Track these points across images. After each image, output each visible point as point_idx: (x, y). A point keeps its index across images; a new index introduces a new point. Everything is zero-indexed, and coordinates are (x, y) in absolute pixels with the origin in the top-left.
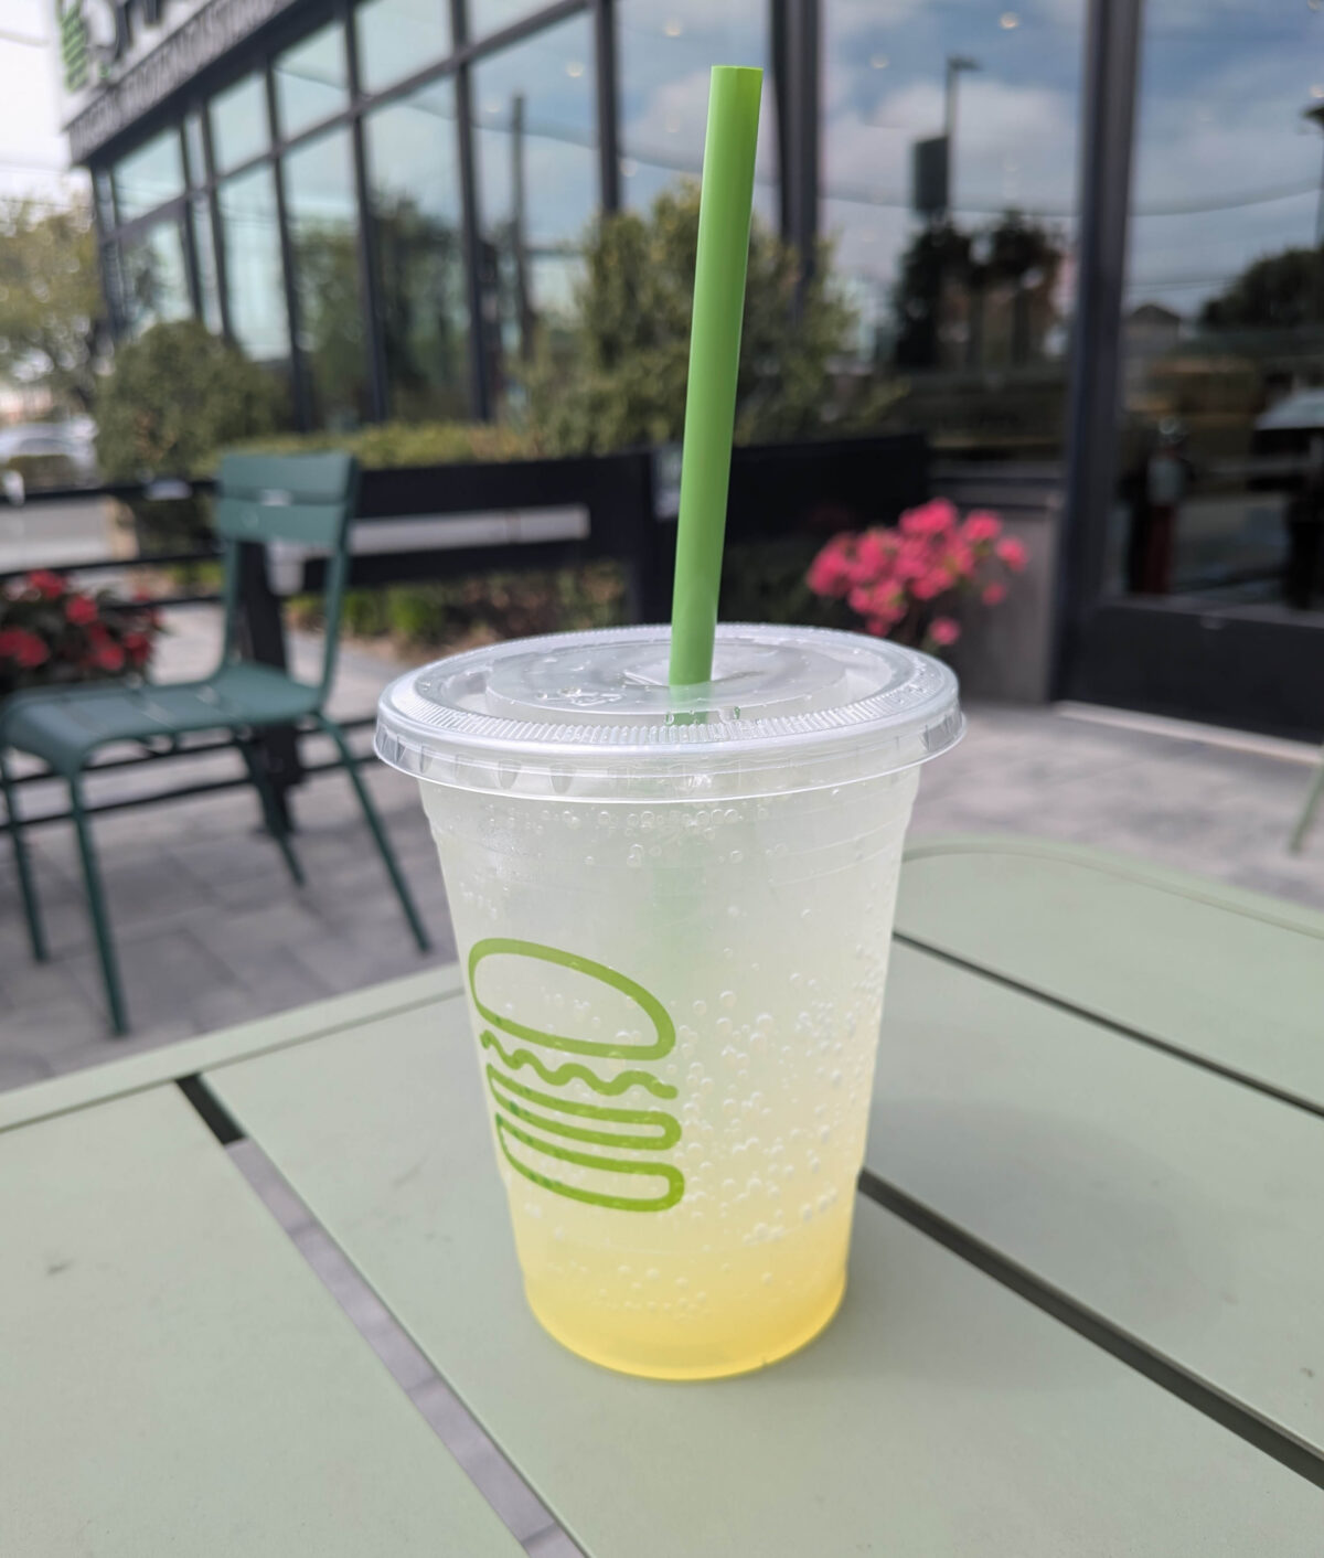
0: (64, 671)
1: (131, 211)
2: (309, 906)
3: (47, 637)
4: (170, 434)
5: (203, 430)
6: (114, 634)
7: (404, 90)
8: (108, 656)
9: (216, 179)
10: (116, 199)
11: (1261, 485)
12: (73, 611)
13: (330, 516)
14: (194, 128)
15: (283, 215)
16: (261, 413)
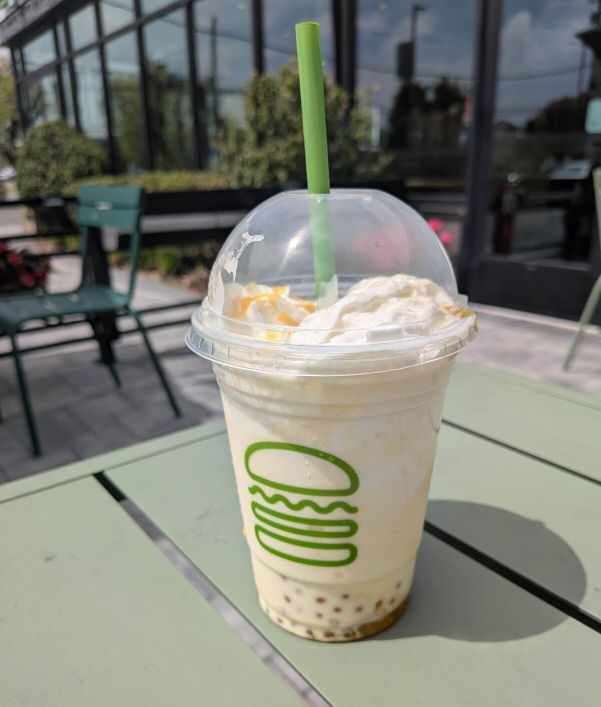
0: (7, 287)
1: (31, 68)
2: (124, 396)
4: (51, 175)
5: (67, 173)
6: (29, 270)
7: (161, 14)
8: (27, 280)
9: (72, 55)
10: (23, 63)
12: (11, 259)
13: (131, 215)
14: (60, 28)
15: (104, 72)
16: (95, 165)
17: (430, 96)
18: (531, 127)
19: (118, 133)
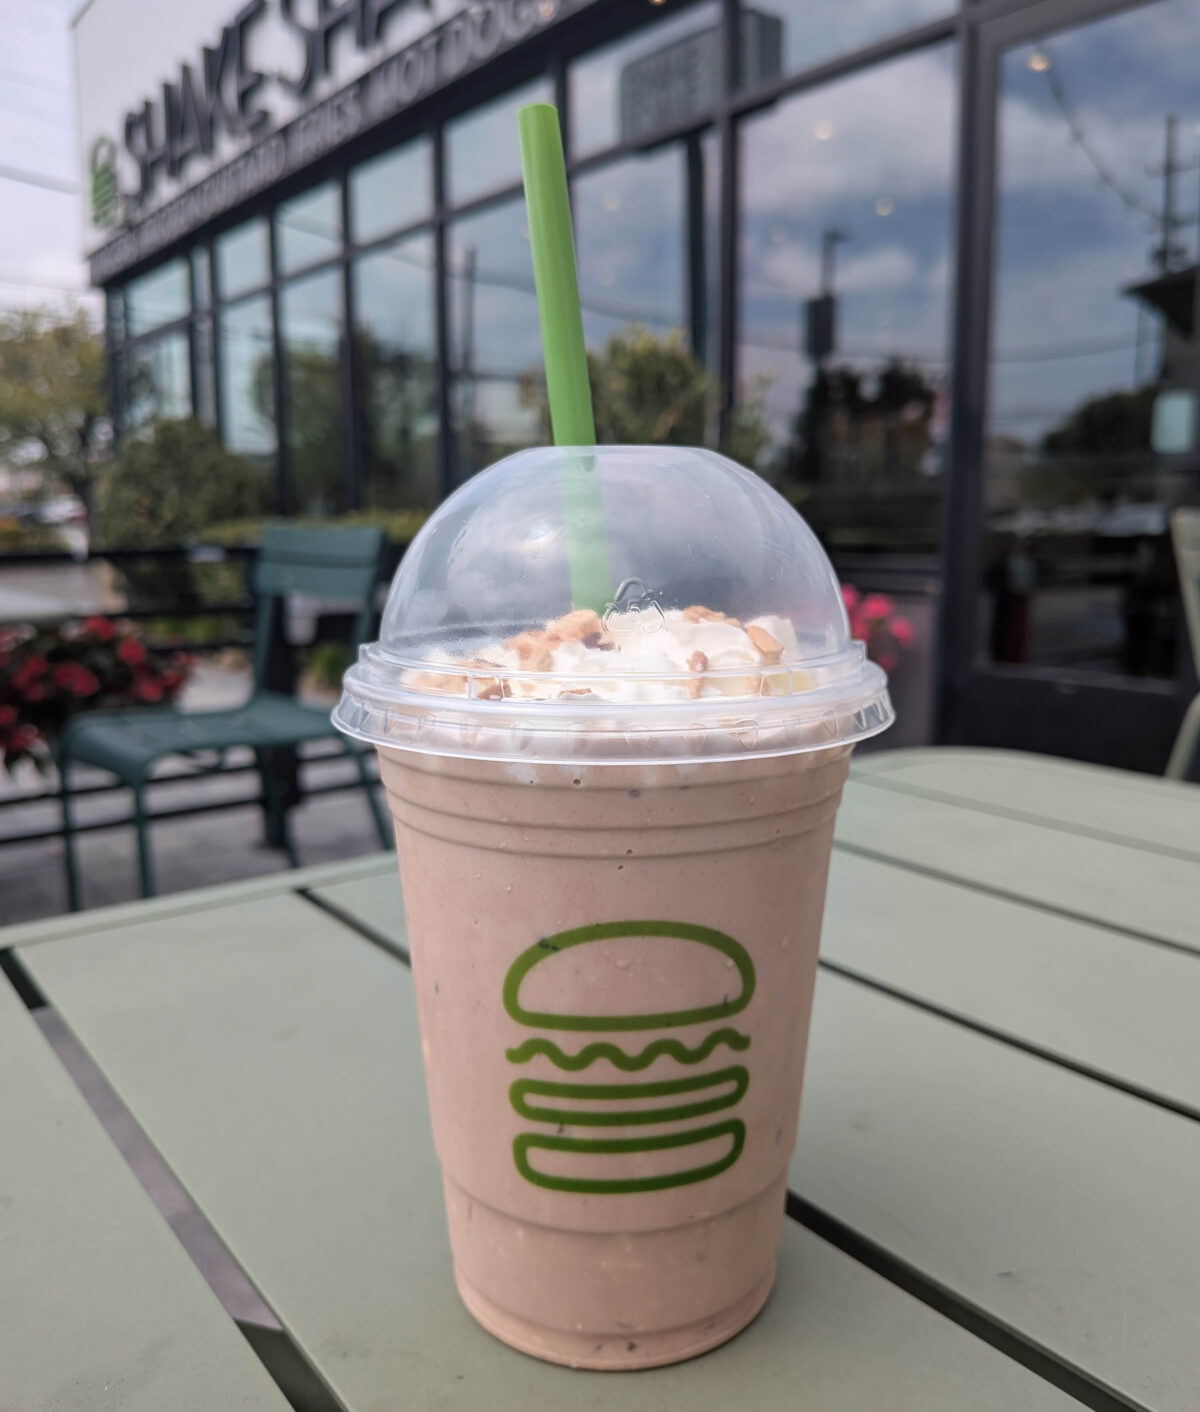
0: (112, 700)
1: (139, 328)
3: (98, 672)
4: (168, 514)
5: (197, 510)
6: (153, 673)
7: (387, 242)
8: (148, 689)
9: (218, 303)
10: (127, 316)
11: (1100, 580)
12: (123, 653)
13: (360, 578)
14: (202, 262)
15: (277, 337)
16: (250, 499)
17: (870, 389)
18: (1053, 444)
19: (297, 439)
